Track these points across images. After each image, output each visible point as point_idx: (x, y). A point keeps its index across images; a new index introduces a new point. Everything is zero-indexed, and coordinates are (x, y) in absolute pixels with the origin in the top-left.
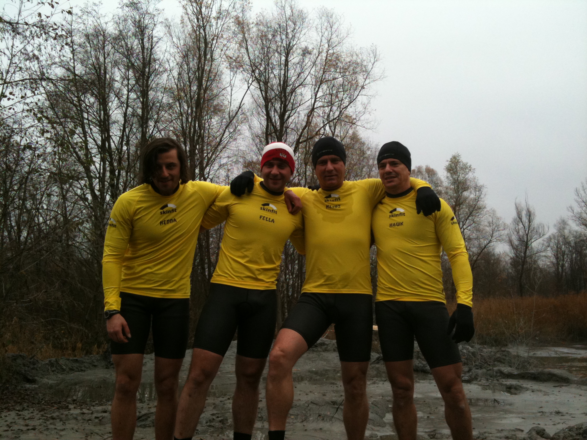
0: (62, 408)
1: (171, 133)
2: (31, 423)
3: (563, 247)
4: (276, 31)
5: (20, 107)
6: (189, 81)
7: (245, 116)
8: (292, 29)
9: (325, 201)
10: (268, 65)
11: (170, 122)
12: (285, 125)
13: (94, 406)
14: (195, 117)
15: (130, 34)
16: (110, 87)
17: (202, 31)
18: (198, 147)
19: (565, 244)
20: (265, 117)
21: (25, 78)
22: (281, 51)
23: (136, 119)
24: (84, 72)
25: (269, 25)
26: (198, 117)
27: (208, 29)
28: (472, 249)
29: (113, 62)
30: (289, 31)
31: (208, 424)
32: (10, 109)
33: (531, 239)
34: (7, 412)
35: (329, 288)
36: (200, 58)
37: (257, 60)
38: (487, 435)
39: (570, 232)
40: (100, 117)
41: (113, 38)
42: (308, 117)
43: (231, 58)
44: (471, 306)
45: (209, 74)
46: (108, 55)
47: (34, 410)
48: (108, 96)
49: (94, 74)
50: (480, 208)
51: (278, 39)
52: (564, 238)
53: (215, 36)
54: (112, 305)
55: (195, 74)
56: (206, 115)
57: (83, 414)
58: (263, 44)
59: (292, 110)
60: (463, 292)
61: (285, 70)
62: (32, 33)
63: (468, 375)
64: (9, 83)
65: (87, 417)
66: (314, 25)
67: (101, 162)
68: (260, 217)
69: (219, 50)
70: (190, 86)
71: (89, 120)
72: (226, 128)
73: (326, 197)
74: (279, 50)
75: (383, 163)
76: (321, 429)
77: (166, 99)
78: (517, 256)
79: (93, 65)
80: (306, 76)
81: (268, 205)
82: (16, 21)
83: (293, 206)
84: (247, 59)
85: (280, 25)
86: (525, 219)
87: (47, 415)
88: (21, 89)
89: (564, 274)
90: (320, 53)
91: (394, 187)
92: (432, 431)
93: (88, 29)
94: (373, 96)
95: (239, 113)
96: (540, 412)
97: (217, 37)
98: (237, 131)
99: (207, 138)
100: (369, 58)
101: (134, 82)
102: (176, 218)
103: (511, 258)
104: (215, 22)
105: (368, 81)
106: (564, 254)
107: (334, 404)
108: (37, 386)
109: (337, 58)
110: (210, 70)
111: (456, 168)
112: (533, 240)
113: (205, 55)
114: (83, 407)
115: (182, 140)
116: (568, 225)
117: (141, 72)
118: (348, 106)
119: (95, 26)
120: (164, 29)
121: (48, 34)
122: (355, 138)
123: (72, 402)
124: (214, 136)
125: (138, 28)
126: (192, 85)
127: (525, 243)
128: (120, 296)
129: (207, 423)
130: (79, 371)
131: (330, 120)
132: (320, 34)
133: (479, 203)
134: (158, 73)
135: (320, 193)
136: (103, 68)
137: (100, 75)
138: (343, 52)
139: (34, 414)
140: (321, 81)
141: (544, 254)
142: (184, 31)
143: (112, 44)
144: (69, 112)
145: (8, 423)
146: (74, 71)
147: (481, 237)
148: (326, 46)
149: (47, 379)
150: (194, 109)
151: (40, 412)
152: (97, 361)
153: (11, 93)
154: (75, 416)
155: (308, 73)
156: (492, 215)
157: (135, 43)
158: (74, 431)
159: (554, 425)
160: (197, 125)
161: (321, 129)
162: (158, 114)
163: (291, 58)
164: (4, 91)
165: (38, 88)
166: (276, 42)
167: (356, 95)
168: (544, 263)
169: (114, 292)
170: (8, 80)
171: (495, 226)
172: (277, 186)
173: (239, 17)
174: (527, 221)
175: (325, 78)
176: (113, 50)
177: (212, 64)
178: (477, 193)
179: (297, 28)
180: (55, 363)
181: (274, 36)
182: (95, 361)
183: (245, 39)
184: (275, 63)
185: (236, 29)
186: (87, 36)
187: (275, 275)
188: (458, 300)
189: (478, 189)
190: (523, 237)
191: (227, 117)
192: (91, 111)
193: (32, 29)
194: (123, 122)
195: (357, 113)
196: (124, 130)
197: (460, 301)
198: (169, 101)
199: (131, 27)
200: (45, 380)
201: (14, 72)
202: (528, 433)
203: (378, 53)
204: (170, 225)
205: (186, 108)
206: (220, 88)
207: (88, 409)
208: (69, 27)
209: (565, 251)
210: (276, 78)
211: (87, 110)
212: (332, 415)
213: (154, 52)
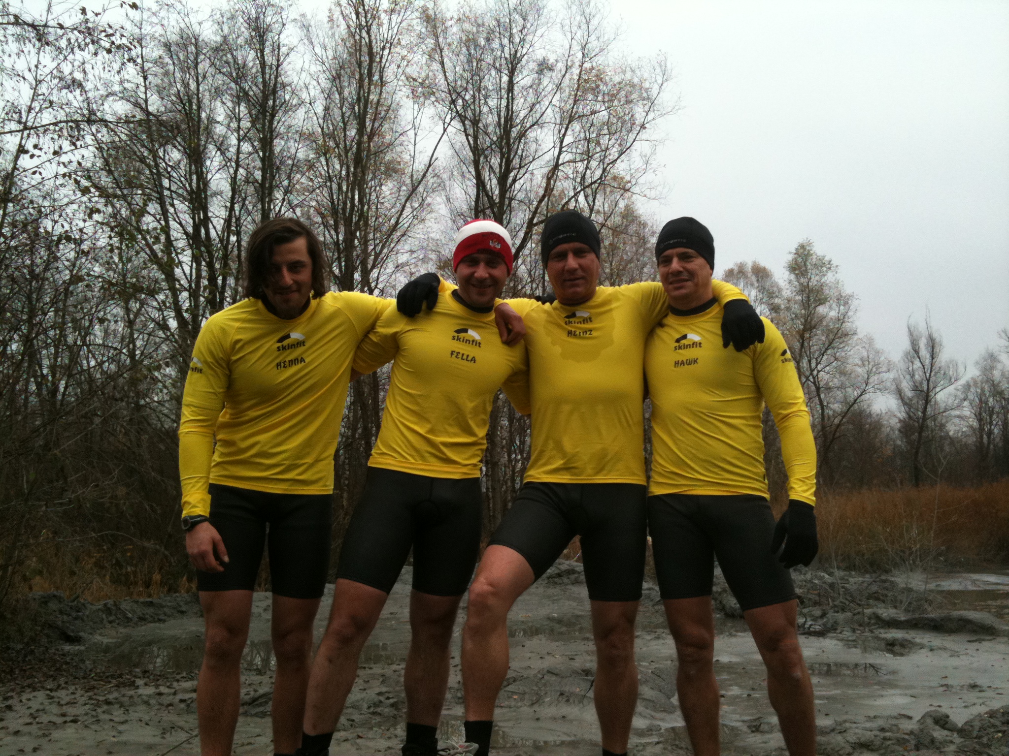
0: (124, 685)
1: (312, 211)
2: (71, 711)
3: (991, 400)
4: (491, 31)
5: (50, 170)
6: (343, 122)
7: (439, 181)
8: (520, 28)
9: (566, 323)
10: (479, 91)
11: (311, 193)
12: (508, 195)
13: (178, 681)
14: (354, 183)
15: (240, 41)
16: (208, 134)
17: (364, 34)
18: (358, 234)
19: (994, 396)
20: (475, 181)
21: (59, 119)
22: (501, 65)
23: (253, 189)
24: (163, 109)
25: (480, 22)
26: (358, 183)
27: (376, 31)
28: (831, 406)
29: (213, 91)
30: (514, 31)
31: (372, 710)
32: (34, 173)
33: (934, 388)
34: (31, 692)
35: (572, 475)
36: (361, 81)
37: (459, 83)
38: (847, 725)
39: (1003, 375)
40: (190, 185)
41: (213, 48)
42: (549, 179)
43: (415, 80)
44: (813, 504)
45: (376, 108)
46: (204, 77)
47: (76, 689)
48: (205, 148)
49: (180, 111)
50: (846, 335)
51: (496, 44)
52: (993, 385)
53: (387, 42)
54: (194, 506)
55: (354, 109)
56: (372, 180)
57: (160, 694)
58: (470, 54)
59: (520, 167)
60: (800, 480)
61: (508, 98)
62: (70, 43)
63: (820, 622)
64: (32, 128)
65: (166, 700)
66: (558, 21)
67: (192, 262)
68: (452, 354)
69: (393, 67)
70: (345, 130)
71: (171, 191)
72: (406, 202)
73: (567, 317)
74: (497, 65)
75: (666, 256)
76: (564, 717)
77: (303, 153)
78: (910, 417)
79: (178, 95)
80: (544, 109)
81: (466, 331)
82: (42, 23)
83: (509, 331)
84: (443, 81)
85: (498, 21)
86: (924, 353)
87: (98, 698)
88: (52, 138)
89: (992, 446)
90: (568, 68)
91: (685, 297)
92: (755, 720)
93: (168, 33)
94: (661, 142)
95: (428, 174)
96: (942, 686)
97: (390, 44)
98: (425, 206)
99: (374, 219)
100: (653, 76)
101: (249, 125)
102: (304, 356)
103: (900, 421)
104: (388, 18)
105: (651, 116)
106: (991, 413)
107: (587, 675)
108: (82, 648)
109: (599, 77)
110: (378, 101)
111: (805, 265)
112: (937, 389)
113: (370, 75)
114: (160, 682)
115: (332, 222)
116: (999, 362)
117: (260, 106)
118: (616, 160)
119: (181, 29)
120: (299, 31)
121: (97, 42)
122: (629, 215)
123: (140, 675)
124: (386, 216)
125: (254, 30)
126: (348, 128)
127: (925, 395)
128: (210, 492)
129: (369, 707)
130: (155, 622)
131: (587, 184)
132: (569, 35)
133: (844, 325)
134: (288, 108)
135: (555, 309)
136: (195, 101)
137: (191, 113)
138: (608, 66)
139: (77, 696)
140: (571, 116)
141: (957, 413)
142: (333, 34)
143: (209, 59)
144: (137, 178)
145: (32, 711)
146: (147, 106)
147: (848, 385)
148: (580, 55)
149: (100, 635)
150: (352, 169)
151: (87, 692)
152: (187, 603)
153: (36, 146)
154: (145, 698)
155: (547, 103)
156: (867, 346)
157: (250, 57)
158: (143, 725)
159: (966, 707)
160: (357, 197)
161: (570, 200)
162: (289, 177)
163: (517, 79)
164: (23, 142)
165: (83, 137)
166: (493, 51)
167: (631, 140)
168: (957, 428)
169: (200, 484)
170: (29, 124)
171: (873, 365)
172: (485, 299)
173: (428, 9)
174: (928, 356)
175: (577, 112)
176: (212, 70)
177: (381, 92)
178: (842, 307)
179: (528, 25)
180: (114, 608)
181: (488, 40)
182: (182, 604)
183: (438, 48)
184: (491, 88)
185: (423, 30)
186: (167, 46)
187: (479, 452)
188: (790, 493)
189: (843, 300)
190: (921, 383)
191: (408, 181)
192: (175, 175)
193: (70, 35)
194: (230, 194)
195: (633, 171)
196: (232, 209)
197: (793, 496)
198: (308, 156)
199: (243, 29)
200: (98, 638)
201: (41, 110)
202: (919, 721)
203: (669, 66)
204: (294, 369)
205: (338, 167)
206: (396, 132)
207: (168, 687)
208: (137, 31)
209: (993, 408)
210: (492, 113)
211: (169, 173)
212: (583, 693)
213: (283, 72)
